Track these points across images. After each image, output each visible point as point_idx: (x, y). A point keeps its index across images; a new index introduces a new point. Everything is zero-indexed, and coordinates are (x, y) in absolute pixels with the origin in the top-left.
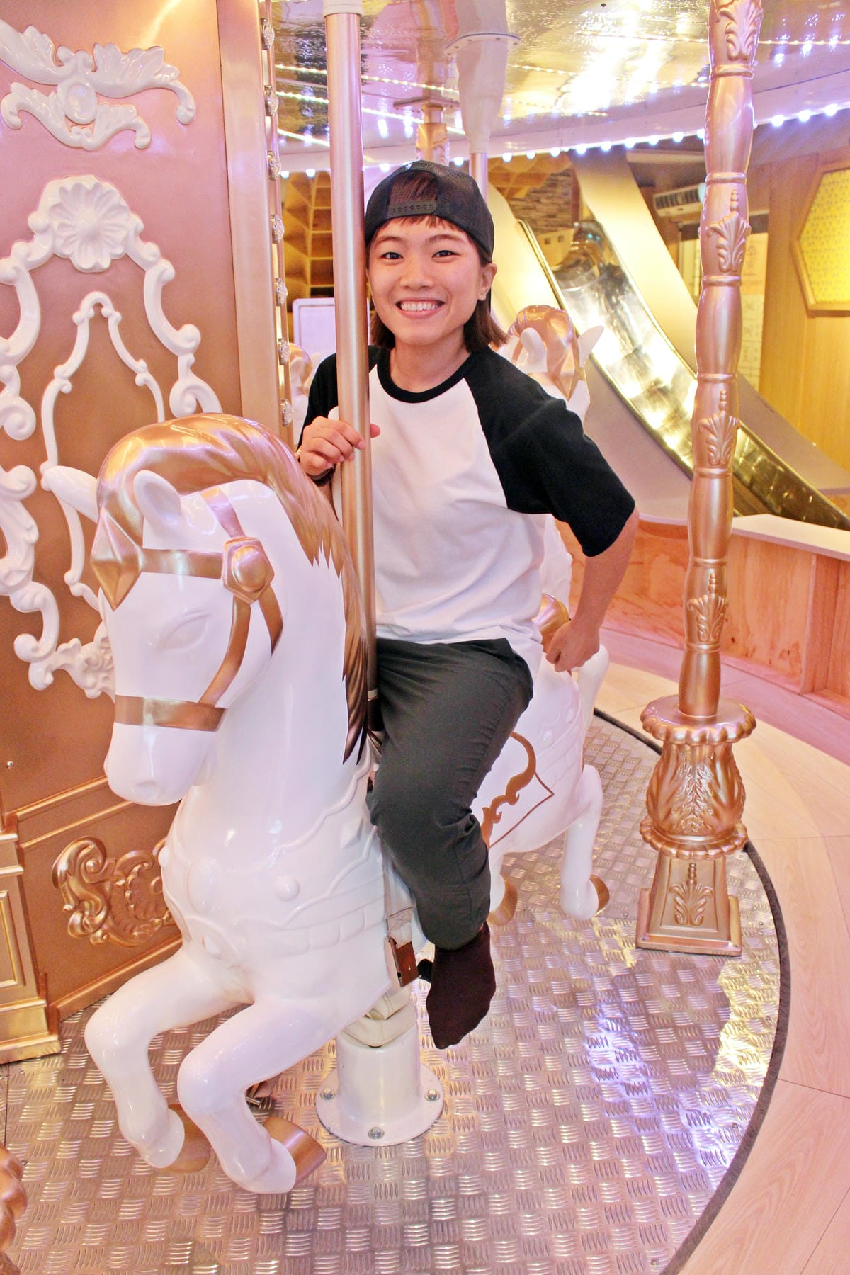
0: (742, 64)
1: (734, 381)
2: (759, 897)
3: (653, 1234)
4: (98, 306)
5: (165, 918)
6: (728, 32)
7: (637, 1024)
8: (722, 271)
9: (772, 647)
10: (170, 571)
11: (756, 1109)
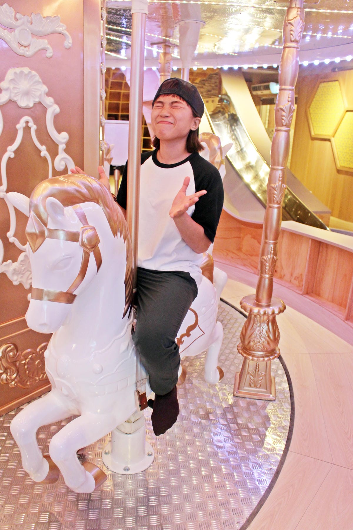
0: (295, 44)
1: (285, 170)
2: (283, 377)
3: (238, 512)
4: (27, 122)
5: (41, 377)
6: (291, 31)
7: (233, 427)
8: (283, 125)
9: (292, 275)
10: (57, 238)
11: (280, 462)
